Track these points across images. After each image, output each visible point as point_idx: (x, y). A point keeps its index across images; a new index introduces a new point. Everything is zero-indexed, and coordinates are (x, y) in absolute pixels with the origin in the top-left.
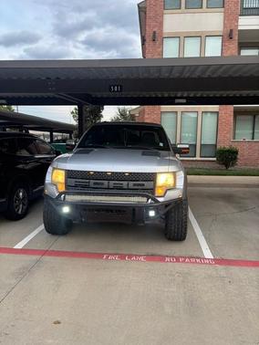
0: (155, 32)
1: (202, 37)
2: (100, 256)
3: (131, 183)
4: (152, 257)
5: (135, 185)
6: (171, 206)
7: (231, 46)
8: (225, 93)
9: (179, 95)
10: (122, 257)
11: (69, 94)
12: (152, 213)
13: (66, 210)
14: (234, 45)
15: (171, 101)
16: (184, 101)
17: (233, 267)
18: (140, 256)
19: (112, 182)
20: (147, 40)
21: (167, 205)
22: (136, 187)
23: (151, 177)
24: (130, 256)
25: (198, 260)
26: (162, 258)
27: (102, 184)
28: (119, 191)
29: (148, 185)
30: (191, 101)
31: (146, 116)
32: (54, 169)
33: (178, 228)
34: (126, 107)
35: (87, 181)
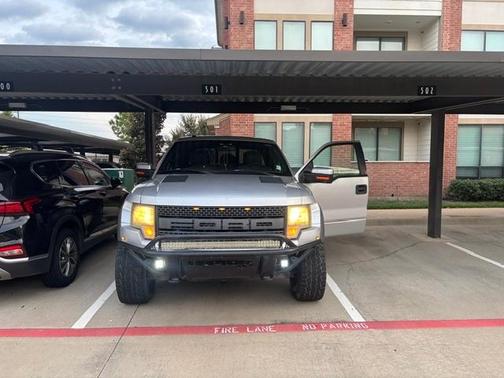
0: (242, 13)
1: (307, 22)
2: (209, 330)
3: (254, 222)
4: (282, 326)
5: (258, 224)
6: (308, 252)
7: (346, 36)
8: (339, 99)
9: (286, 100)
10: (241, 329)
11: (139, 97)
12: (285, 263)
13: (160, 264)
14: (349, 35)
15: (275, 108)
16: (294, 108)
17: (395, 331)
18: (265, 326)
19: (226, 222)
20: (232, 23)
21: (302, 251)
22: (260, 228)
23: (280, 212)
24: (252, 327)
25: (346, 326)
26: (297, 327)
27: (213, 224)
28: (237, 234)
29: (277, 223)
30: (303, 108)
31: (234, 129)
32: (135, 204)
33: (314, 283)
34: (194, 115)
35: (190, 220)
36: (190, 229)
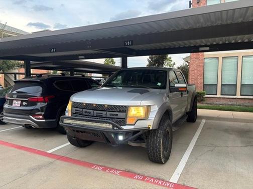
2: (90, 165)
4: (127, 173)
5: (111, 115)
18: (118, 170)
19: (95, 112)
20: (194, 4)
23: (124, 109)
25: (160, 182)
27: (90, 113)
29: (121, 115)
35: (81, 110)
36: (81, 114)
